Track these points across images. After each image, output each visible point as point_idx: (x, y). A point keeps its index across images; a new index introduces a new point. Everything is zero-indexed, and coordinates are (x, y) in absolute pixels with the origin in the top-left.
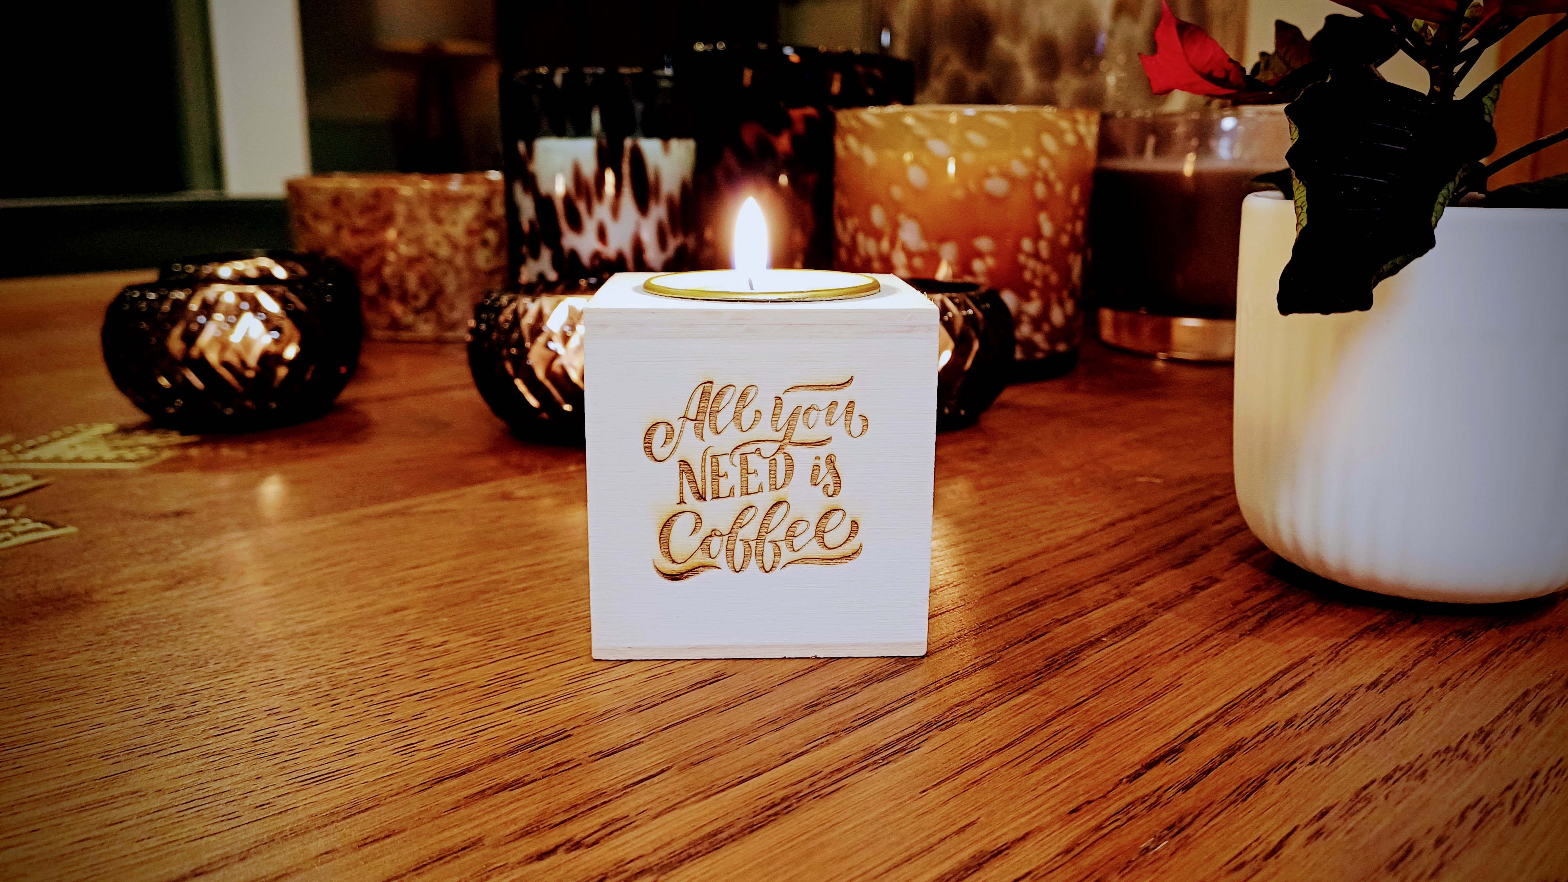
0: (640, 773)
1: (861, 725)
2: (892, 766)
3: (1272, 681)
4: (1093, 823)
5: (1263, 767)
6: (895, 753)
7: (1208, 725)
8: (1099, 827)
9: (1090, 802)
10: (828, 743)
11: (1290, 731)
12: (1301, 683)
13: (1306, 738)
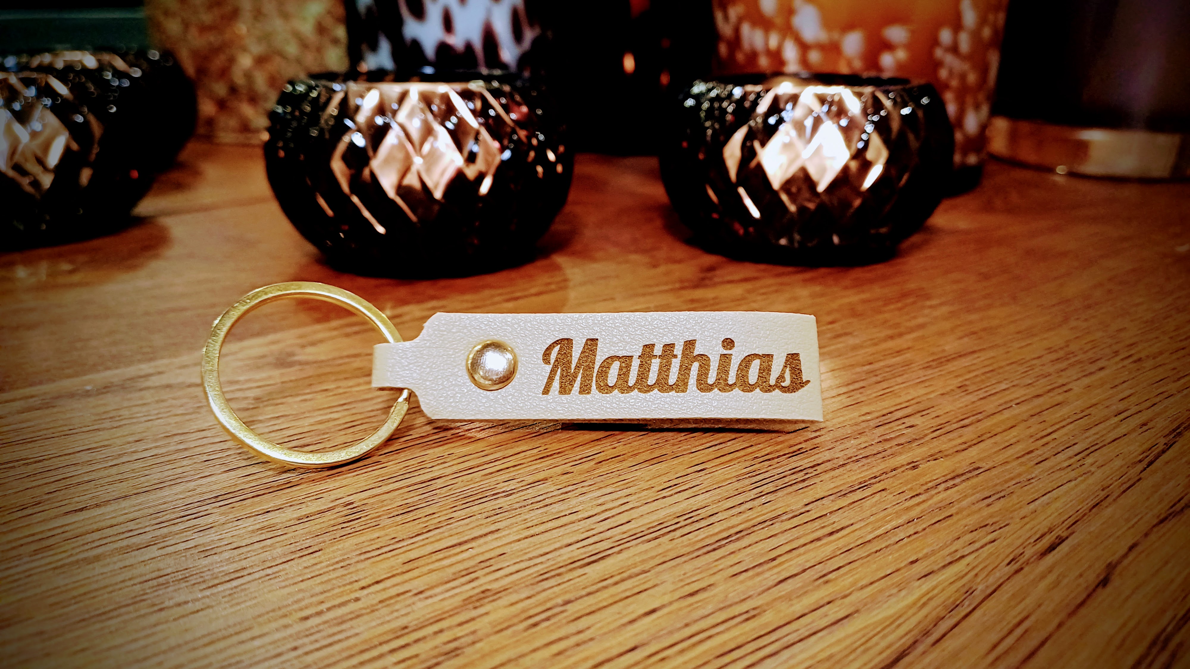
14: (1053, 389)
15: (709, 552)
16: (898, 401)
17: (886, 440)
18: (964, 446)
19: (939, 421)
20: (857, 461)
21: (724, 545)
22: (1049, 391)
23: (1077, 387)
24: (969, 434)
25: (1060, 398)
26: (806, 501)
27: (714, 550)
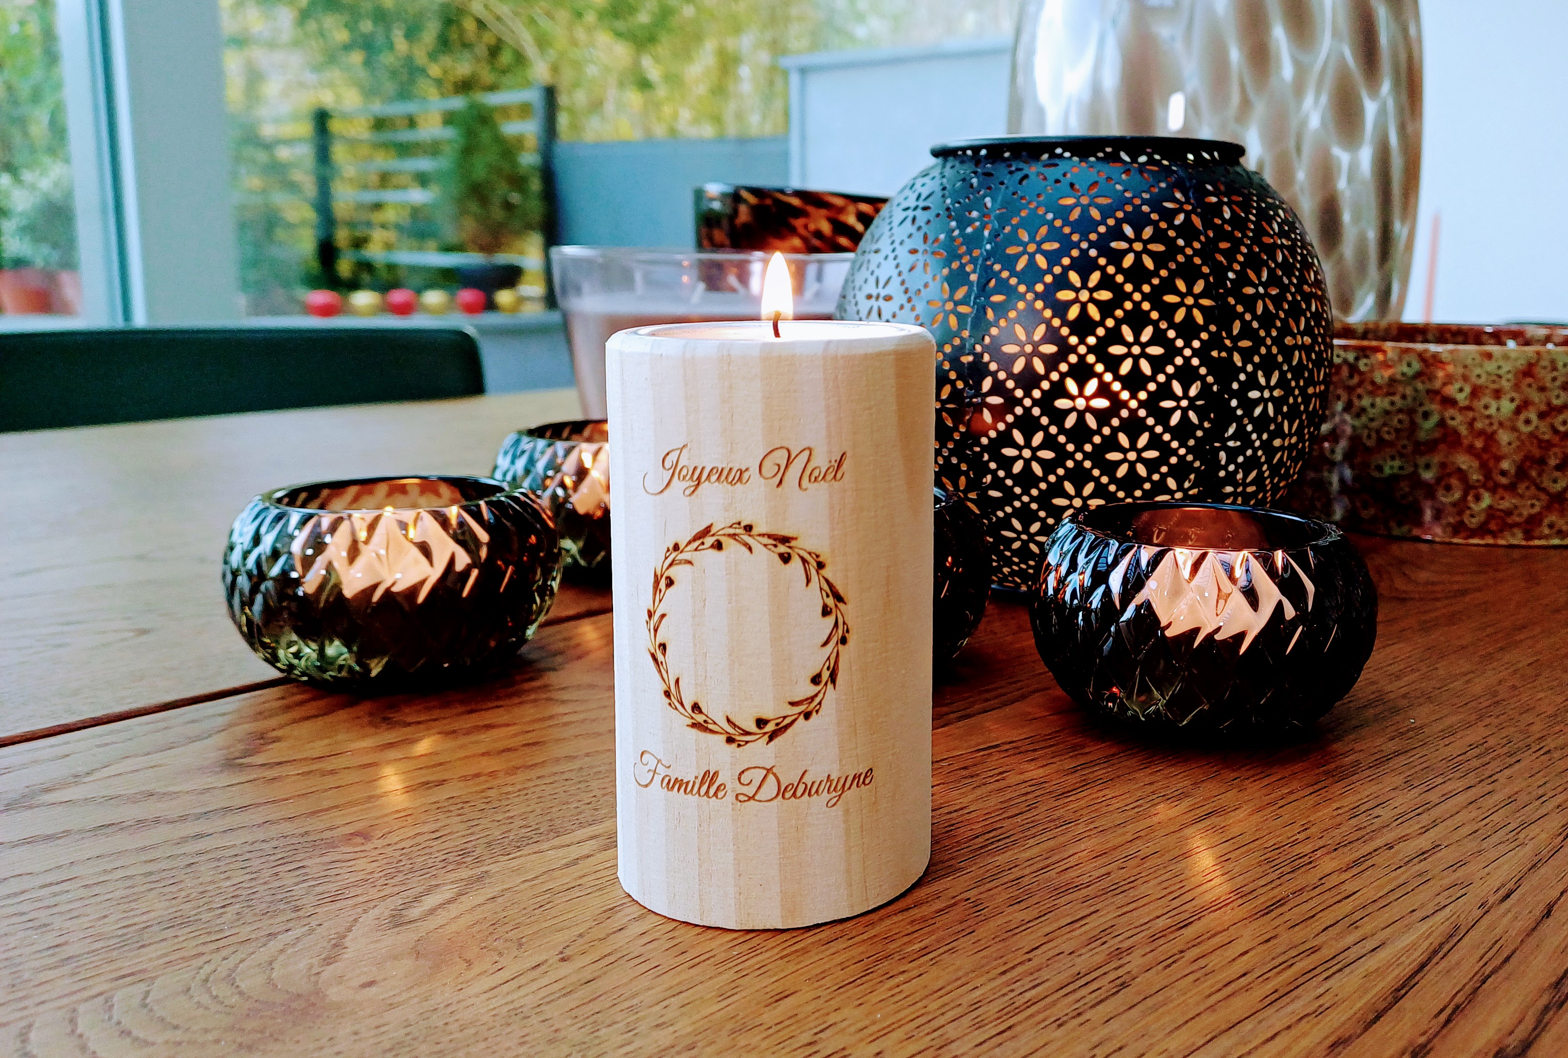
14: (1483, 780)
15: (1263, 915)
16: (1359, 797)
17: (1361, 829)
18: (1423, 830)
19: (1397, 811)
20: (1345, 845)
21: (1272, 910)
22: (1480, 782)
23: (1502, 777)
24: (1425, 819)
25: (1490, 788)
26: (1319, 876)
27: (1267, 913)
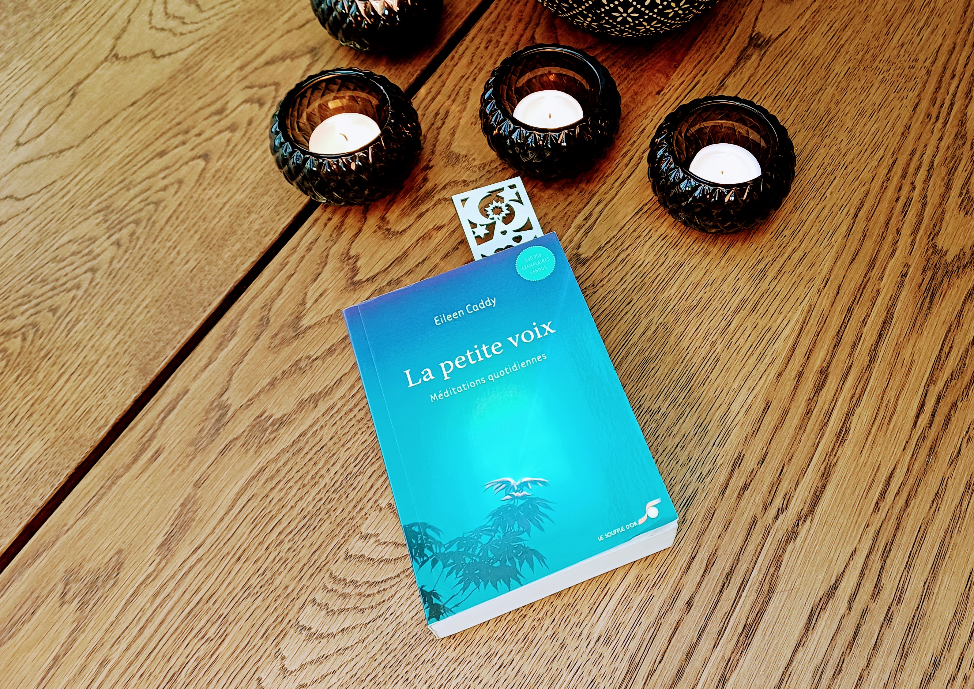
0: (777, 470)
1: (828, 421)
2: (847, 442)
3: (941, 349)
4: (911, 453)
5: (949, 407)
6: (845, 434)
7: (929, 386)
8: (913, 455)
9: (907, 442)
10: (823, 435)
11: (953, 382)
12: (951, 348)
13: (959, 385)
